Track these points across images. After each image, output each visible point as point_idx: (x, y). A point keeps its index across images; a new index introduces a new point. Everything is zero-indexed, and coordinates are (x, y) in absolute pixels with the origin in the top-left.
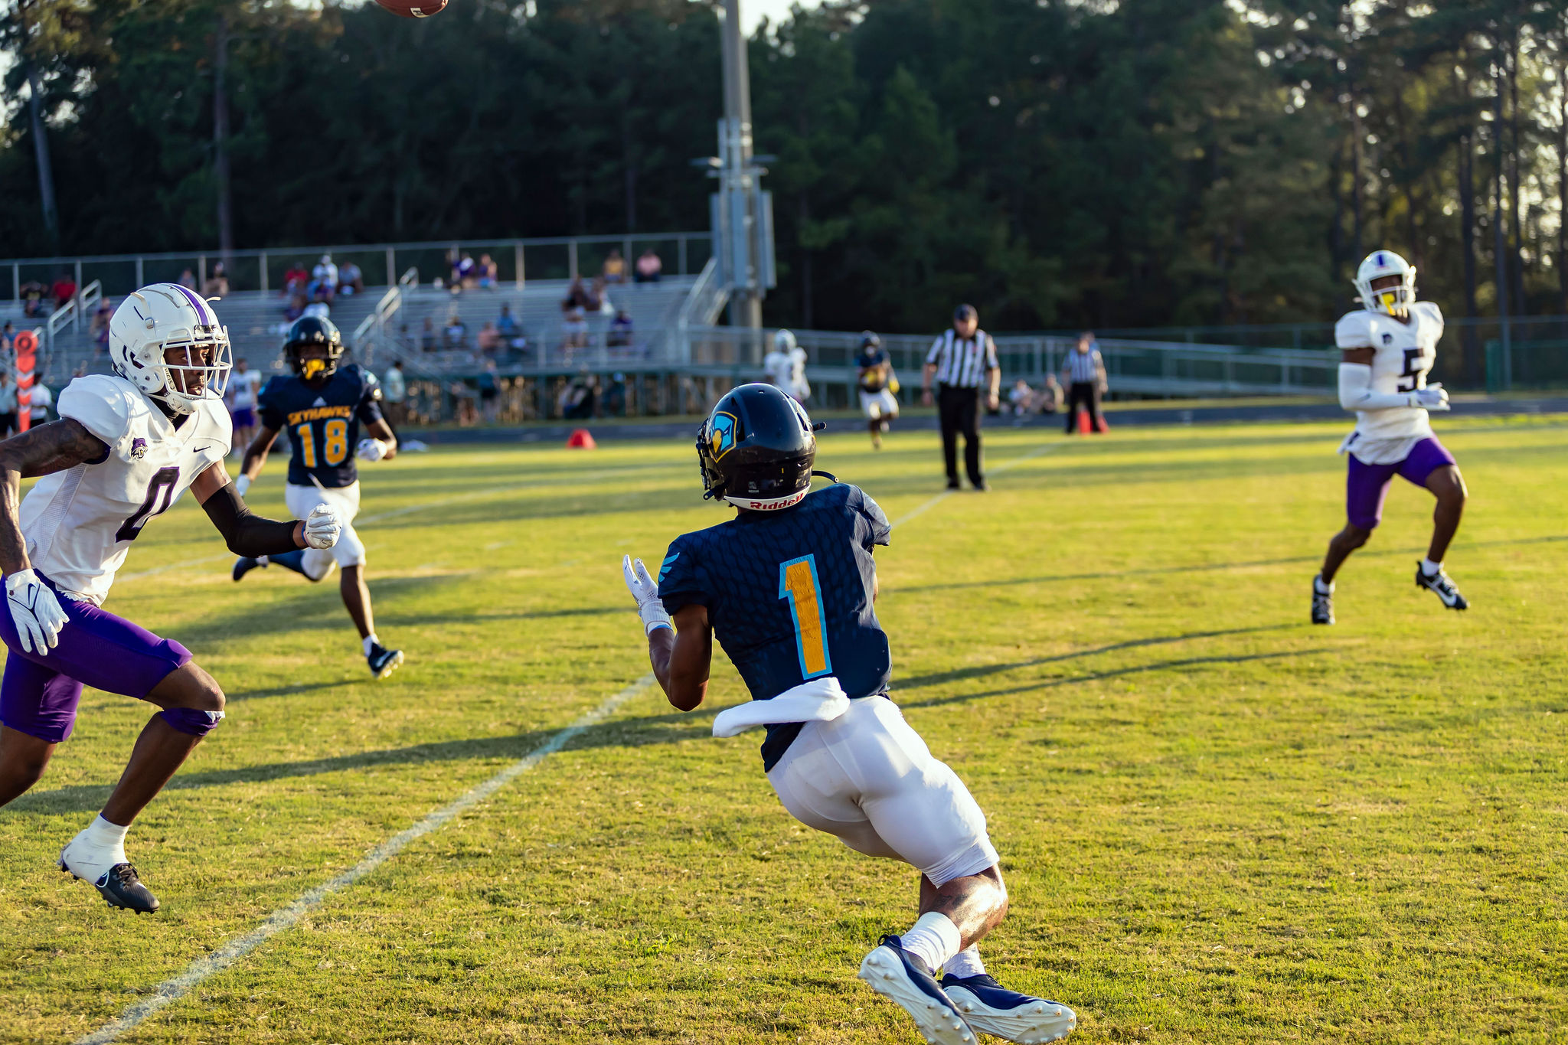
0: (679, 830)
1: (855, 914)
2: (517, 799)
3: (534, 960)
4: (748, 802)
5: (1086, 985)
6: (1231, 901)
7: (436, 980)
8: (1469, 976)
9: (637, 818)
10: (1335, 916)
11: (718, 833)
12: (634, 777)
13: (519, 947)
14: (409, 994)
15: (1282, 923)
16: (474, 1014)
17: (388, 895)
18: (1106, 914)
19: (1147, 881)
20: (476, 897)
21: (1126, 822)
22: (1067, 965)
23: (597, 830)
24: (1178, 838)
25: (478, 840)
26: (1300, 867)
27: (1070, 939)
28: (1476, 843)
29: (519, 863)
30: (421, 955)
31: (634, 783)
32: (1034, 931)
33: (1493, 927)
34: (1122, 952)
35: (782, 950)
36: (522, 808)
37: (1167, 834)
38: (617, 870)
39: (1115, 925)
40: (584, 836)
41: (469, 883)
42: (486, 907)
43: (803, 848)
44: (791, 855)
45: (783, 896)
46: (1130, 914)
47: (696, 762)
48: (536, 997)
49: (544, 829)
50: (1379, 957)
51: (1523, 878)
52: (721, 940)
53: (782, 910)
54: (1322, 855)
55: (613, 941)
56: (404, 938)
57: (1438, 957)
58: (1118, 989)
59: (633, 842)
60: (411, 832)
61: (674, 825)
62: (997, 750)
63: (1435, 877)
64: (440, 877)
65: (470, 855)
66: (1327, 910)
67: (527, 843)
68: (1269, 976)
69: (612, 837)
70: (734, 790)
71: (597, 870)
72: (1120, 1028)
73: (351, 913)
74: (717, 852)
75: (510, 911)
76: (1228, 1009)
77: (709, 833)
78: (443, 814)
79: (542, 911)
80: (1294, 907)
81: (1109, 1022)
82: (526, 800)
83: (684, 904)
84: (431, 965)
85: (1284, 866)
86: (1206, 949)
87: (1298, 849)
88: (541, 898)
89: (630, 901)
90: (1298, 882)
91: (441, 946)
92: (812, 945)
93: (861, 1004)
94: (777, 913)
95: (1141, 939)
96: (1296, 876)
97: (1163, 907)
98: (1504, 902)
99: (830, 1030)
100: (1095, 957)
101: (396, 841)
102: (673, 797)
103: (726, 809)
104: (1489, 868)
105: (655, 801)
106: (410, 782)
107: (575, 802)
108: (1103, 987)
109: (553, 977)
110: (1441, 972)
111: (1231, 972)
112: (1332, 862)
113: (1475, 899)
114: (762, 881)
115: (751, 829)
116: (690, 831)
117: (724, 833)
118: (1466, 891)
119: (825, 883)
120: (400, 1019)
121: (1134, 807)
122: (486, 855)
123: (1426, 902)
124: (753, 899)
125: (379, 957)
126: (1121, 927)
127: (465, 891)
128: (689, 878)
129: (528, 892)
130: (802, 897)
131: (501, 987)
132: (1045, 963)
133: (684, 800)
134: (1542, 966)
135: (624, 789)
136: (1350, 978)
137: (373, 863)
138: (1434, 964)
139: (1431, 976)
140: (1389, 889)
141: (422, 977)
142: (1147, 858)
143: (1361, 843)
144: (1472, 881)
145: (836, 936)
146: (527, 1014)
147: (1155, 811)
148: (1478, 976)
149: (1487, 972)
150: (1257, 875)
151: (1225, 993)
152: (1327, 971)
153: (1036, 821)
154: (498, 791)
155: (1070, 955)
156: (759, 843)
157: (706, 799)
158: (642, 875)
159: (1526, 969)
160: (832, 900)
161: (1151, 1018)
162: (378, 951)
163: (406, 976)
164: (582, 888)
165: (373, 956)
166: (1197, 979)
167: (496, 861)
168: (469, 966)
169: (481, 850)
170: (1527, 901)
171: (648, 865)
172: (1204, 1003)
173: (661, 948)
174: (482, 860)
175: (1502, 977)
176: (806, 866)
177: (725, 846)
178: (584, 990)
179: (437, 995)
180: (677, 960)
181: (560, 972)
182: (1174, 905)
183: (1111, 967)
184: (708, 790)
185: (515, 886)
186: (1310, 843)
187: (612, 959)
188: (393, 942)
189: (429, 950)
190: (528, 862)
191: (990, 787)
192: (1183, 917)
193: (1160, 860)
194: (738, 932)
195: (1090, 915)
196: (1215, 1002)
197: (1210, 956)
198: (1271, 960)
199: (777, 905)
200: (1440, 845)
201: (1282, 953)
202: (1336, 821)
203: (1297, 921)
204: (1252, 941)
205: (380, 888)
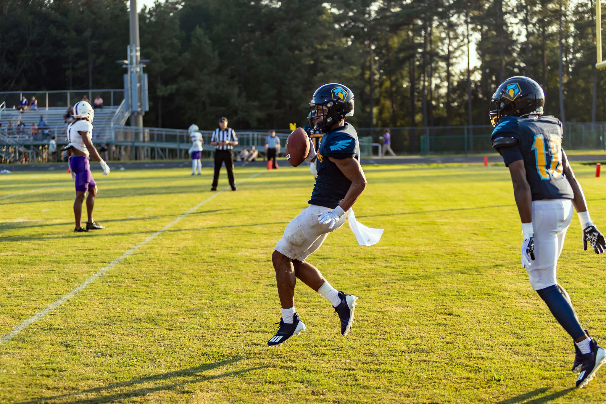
0: (136, 319)
1: (208, 350)
2: (70, 307)
3: (86, 368)
4: (161, 308)
5: (300, 375)
6: (350, 344)
7: (48, 376)
8: (442, 370)
9: (118, 314)
10: (390, 349)
11: (151, 320)
12: (115, 299)
13: (79, 363)
14: (38, 382)
15: (370, 352)
16: (65, 389)
17: (24, 344)
18: (304, 349)
19: (318, 336)
20: (59, 345)
21: (308, 315)
22: (292, 368)
23: (103, 319)
24: (328, 320)
25: (57, 323)
26: (374, 331)
27: (292, 358)
28: (439, 322)
29: (75, 332)
30: (41, 367)
31: (115, 301)
32: (277, 355)
33: (448, 352)
34: (312, 363)
35: (182, 363)
36: (72, 311)
37: (323, 319)
38: (113, 334)
39: (308, 353)
40: (99, 321)
41: (56, 340)
42: (64, 349)
43: (185, 325)
44: (180, 328)
45: (180, 344)
46: (313, 348)
47: (138, 293)
48: (89, 382)
49: (82, 319)
50: (408, 364)
51: (457, 334)
52: (158, 360)
53: (180, 349)
54: (382, 326)
55: (116, 361)
56: (33, 360)
57: (430, 363)
58: (312, 376)
59: (119, 323)
60: (29, 320)
61: (133, 317)
62: (255, 288)
63: (425, 334)
64: (44, 337)
65: (55, 329)
66: (386, 347)
67: (77, 324)
68: (368, 371)
69: (110, 322)
70: (155, 304)
71: (106, 334)
72: (315, 391)
73: (11, 351)
74: (151, 327)
75: (74, 350)
76: (354, 383)
77: (148, 320)
78: (42, 313)
79: (86, 350)
80: (374, 345)
81: (310, 389)
82: (74, 308)
83: (142, 347)
84: (46, 371)
85: (368, 330)
86: (343, 361)
87: (373, 324)
88: (85, 345)
89: (121, 346)
90: (374, 336)
91: (48, 363)
92: (193, 362)
93: (216, 383)
94: (178, 350)
95: (318, 358)
96: (373, 334)
97: (325, 346)
98: (451, 343)
99: (205, 393)
100: (302, 365)
101: (24, 324)
102: (131, 306)
103: (153, 311)
104: (444, 331)
105: (125, 308)
106: (26, 301)
107: (93, 309)
108: (306, 376)
109: (94, 374)
110: (431, 369)
111: (354, 370)
112: (386, 329)
113: (441, 342)
114: (171, 338)
115: (164, 318)
116: (140, 319)
117: (153, 320)
118: (437, 339)
119: (195, 338)
120: (36, 391)
121: (310, 309)
122: (61, 329)
123: (423, 343)
124: (168, 345)
125: (24, 368)
126: (310, 353)
127: (55, 342)
128: (142, 337)
129: (80, 343)
130: (187, 344)
131: (75, 379)
132: (284, 367)
133: (136, 308)
134: (468, 366)
135: (111, 303)
136: (398, 371)
137: (17, 332)
138: (428, 366)
139: (428, 370)
140: (409, 339)
141: (42, 375)
142: (317, 328)
143: (396, 322)
144: (438, 336)
145: (202, 358)
146: (86, 388)
147: (318, 311)
148: (445, 370)
149: (448, 368)
150: (359, 334)
151: (353, 377)
152: (389, 369)
153: (273, 315)
154: (62, 305)
155: (292, 364)
156: (168, 324)
157: (145, 307)
158: (123, 336)
159: (462, 367)
160: (199, 345)
161: (326, 387)
162: (23, 366)
163: (36, 375)
164: (101, 341)
165: (22, 368)
166: (342, 372)
167: (65, 331)
168: (60, 371)
169: (59, 327)
170: (460, 343)
171: (125, 332)
172: (345, 381)
173: (135, 363)
174: (59, 331)
175: (454, 370)
176: (187, 332)
177: (154, 325)
178: (107, 379)
179: (50, 382)
180: (142, 367)
181: (97, 372)
182: (329, 345)
183: (308, 368)
184: (145, 304)
185: (74, 341)
186: (377, 322)
187: (117, 368)
188: (29, 362)
189: (44, 365)
190: (78, 331)
191: (254, 302)
192: (333, 350)
193: (322, 329)
194: (164, 357)
195: (298, 349)
196: (349, 380)
197: (345, 364)
198: (368, 365)
199: (178, 347)
200: (426, 322)
201: (371, 362)
202: (386, 313)
203: (376, 351)
204: (361, 358)
205: (21, 342)
